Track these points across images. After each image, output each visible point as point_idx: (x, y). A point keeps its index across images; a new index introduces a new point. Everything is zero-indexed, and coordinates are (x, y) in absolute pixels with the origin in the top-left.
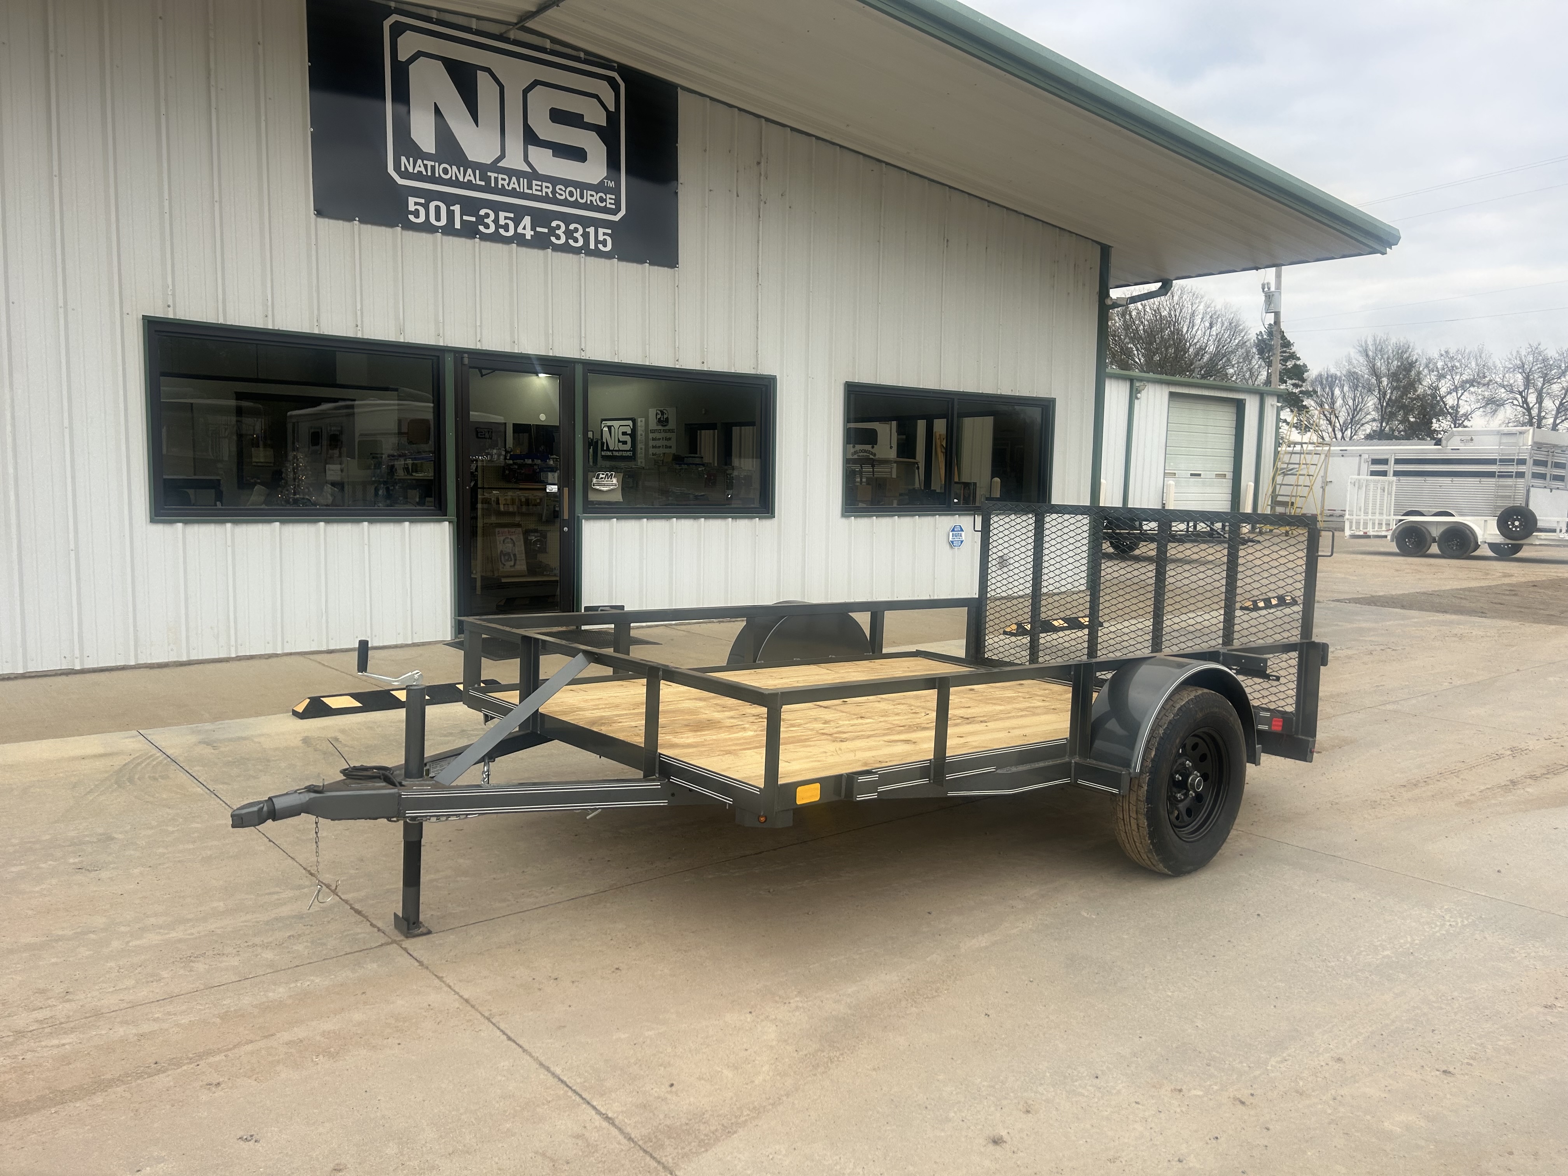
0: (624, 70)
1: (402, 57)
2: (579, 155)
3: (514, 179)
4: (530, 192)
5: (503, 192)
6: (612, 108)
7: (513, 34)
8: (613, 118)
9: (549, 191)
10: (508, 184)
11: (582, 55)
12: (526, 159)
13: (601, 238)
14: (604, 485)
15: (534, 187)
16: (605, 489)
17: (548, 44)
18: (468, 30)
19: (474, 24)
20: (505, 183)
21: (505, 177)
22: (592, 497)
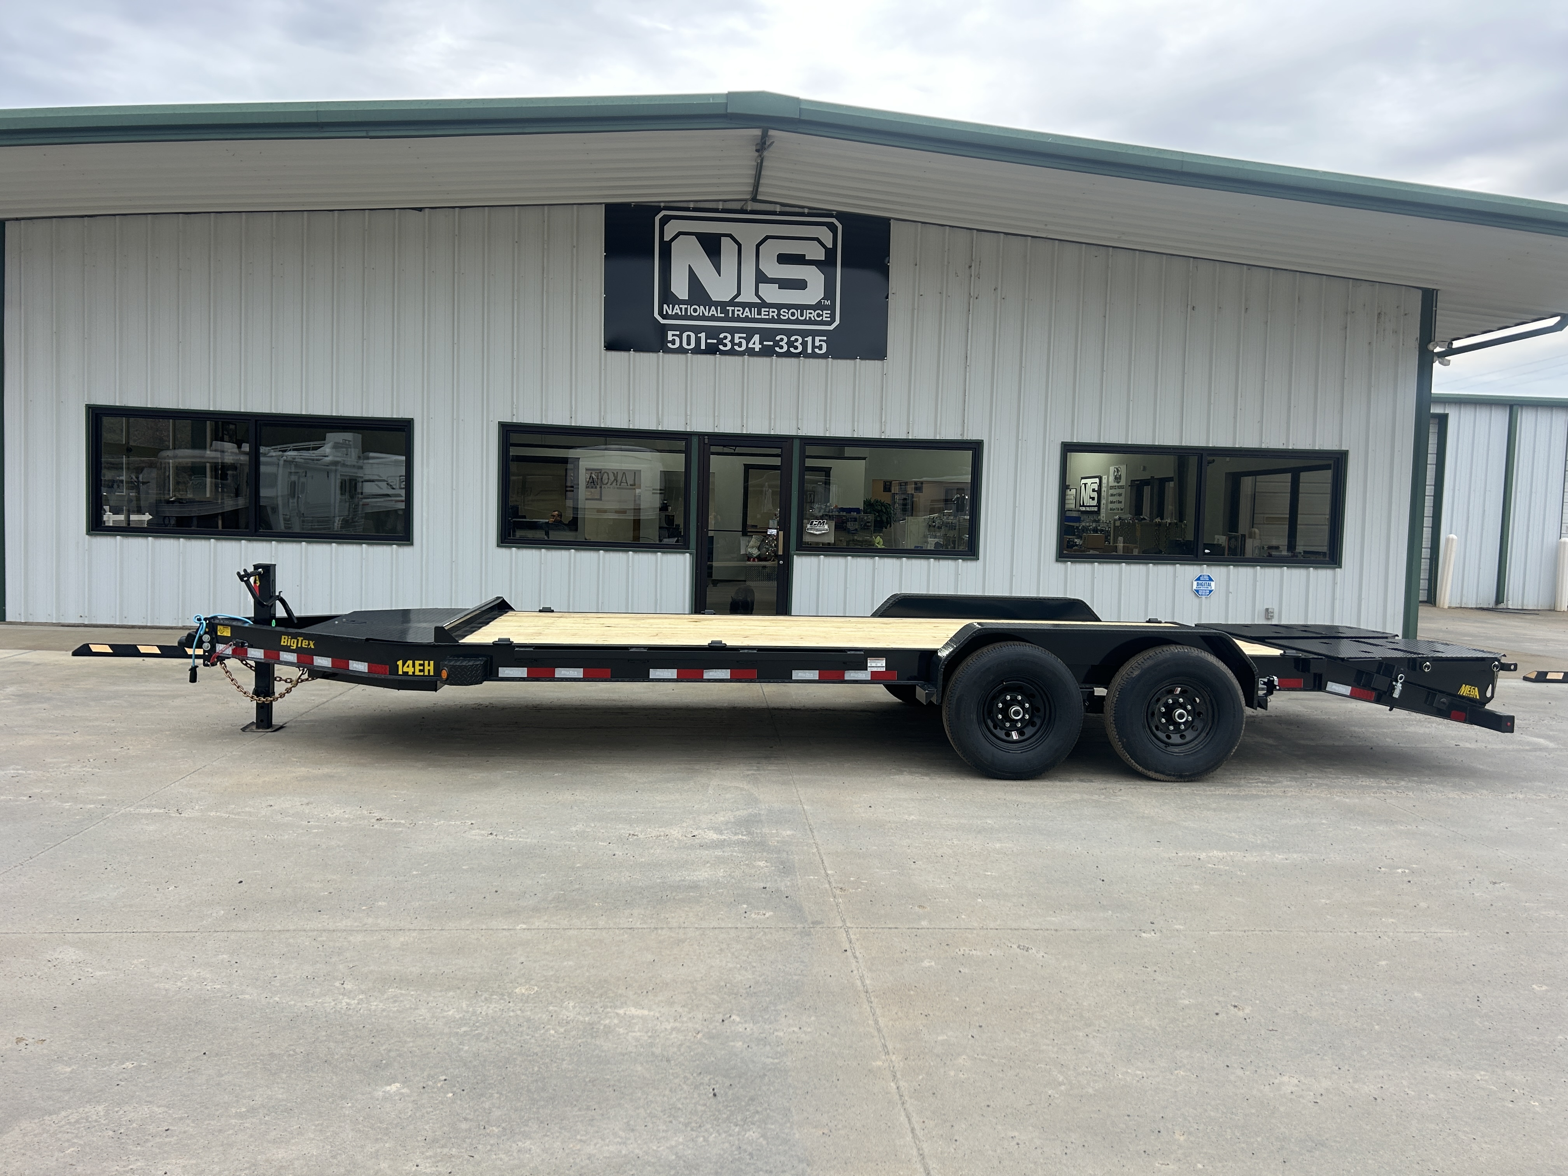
0: (841, 216)
1: (667, 238)
2: (801, 285)
3: (747, 309)
4: (760, 317)
5: (738, 319)
6: (830, 246)
7: (750, 206)
8: (830, 254)
9: (775, 315)
10: (742, 314)
11: (806, 211)
12: (757, 294)
13: (817, 344)
14: (817, 530)
15: (763, 313)
16: (818, 533)
17: (778, 208)
18: (716, 210)
19: (720, 206)
20: (740, 313)
21: (741, 309)
22: (807, 539)
